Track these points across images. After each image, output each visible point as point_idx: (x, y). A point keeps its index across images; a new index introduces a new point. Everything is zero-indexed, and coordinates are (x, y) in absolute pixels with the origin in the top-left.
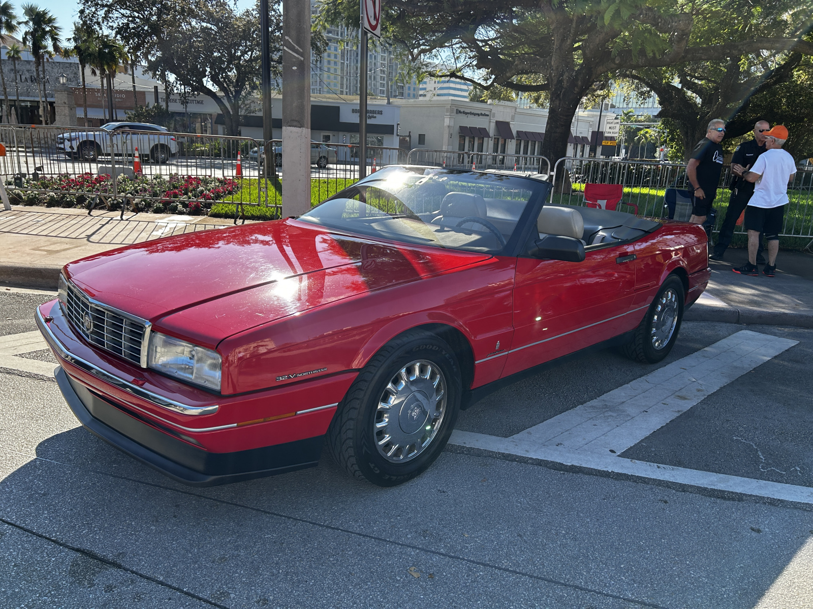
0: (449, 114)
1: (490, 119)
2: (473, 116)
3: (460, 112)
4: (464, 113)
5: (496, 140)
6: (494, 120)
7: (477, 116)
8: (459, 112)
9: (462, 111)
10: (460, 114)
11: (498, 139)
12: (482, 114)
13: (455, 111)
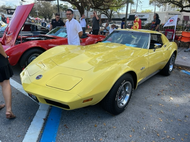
2: (175, 15)
4: (171, 14)
6: (183, 16)
11: (184, 21)
12: (178, 14)
13: (168, 14)
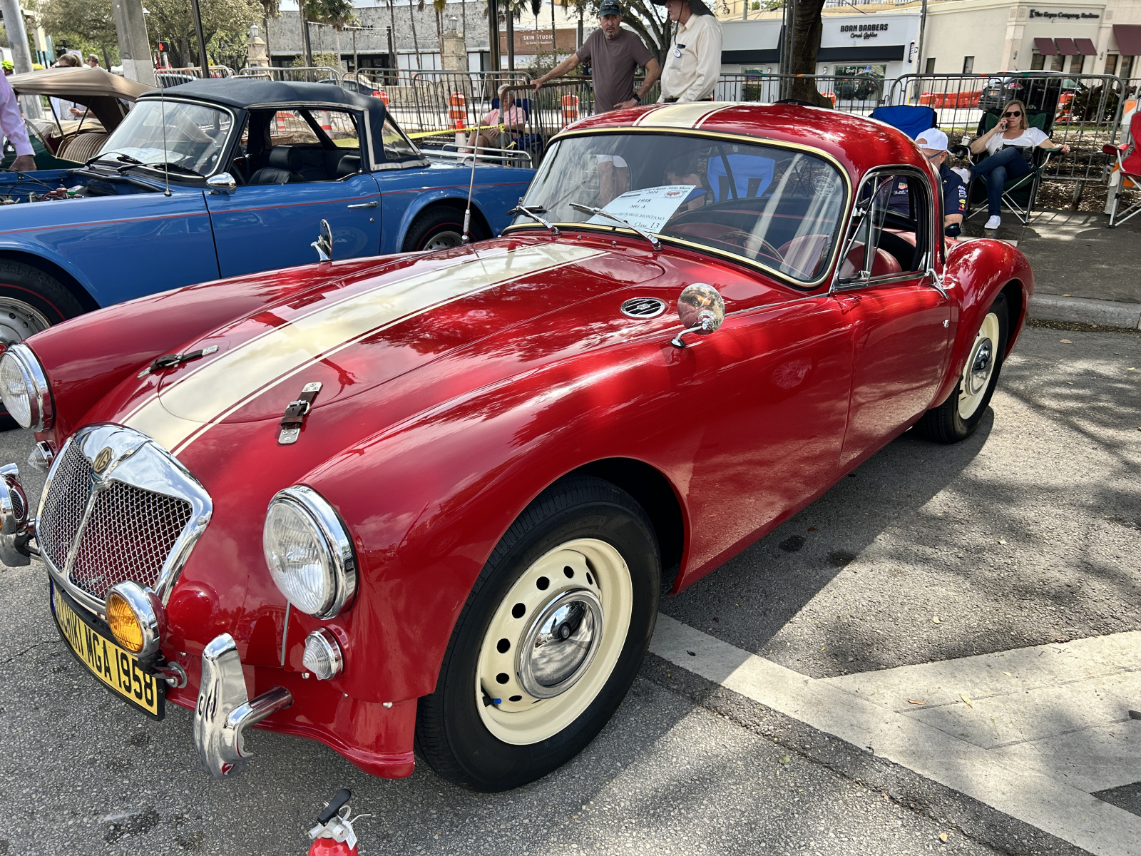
0: (1014, 19)
1: (1101, 23)
2: (1065, 19)
3: (1038, 15)
4: (1047, 15)
5: (1112, 59)
6: (1108, 25)
7: (1074, 20)
8: (1034, 14)
9: (1042, 11)
10: (1037, 19)
11: (1116, 56)
12: (1084, 16)
13: (1028, 13)
